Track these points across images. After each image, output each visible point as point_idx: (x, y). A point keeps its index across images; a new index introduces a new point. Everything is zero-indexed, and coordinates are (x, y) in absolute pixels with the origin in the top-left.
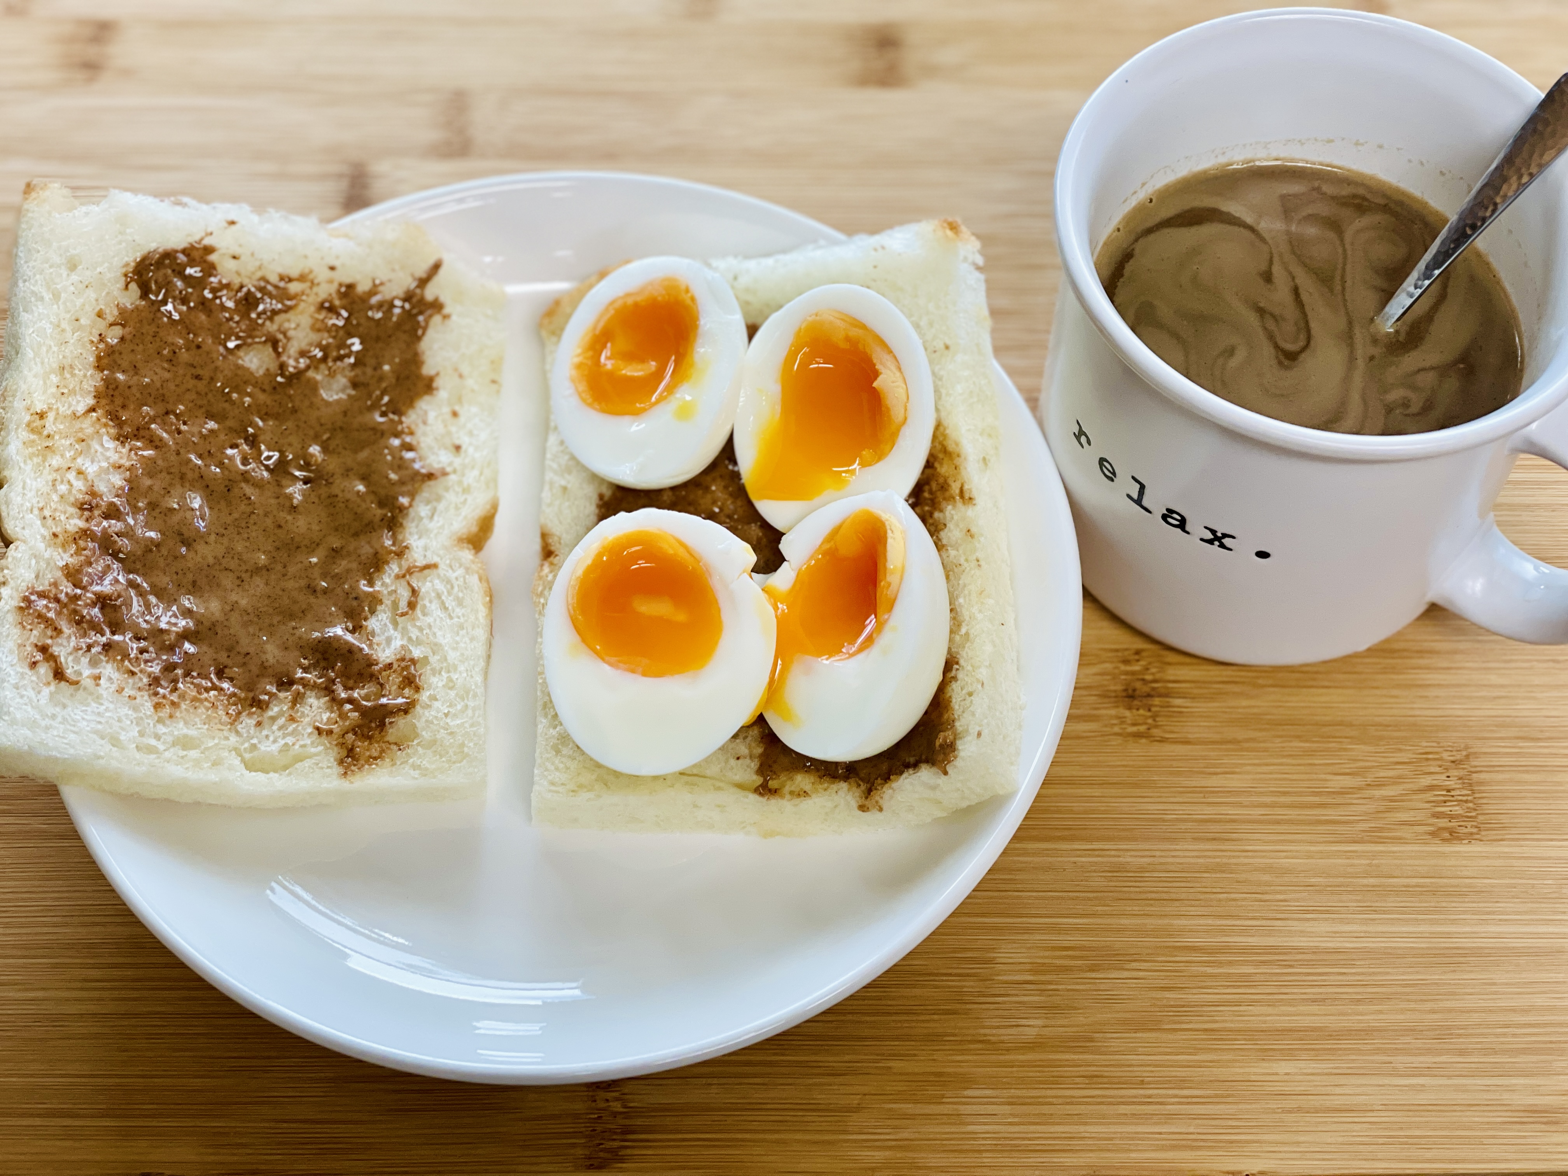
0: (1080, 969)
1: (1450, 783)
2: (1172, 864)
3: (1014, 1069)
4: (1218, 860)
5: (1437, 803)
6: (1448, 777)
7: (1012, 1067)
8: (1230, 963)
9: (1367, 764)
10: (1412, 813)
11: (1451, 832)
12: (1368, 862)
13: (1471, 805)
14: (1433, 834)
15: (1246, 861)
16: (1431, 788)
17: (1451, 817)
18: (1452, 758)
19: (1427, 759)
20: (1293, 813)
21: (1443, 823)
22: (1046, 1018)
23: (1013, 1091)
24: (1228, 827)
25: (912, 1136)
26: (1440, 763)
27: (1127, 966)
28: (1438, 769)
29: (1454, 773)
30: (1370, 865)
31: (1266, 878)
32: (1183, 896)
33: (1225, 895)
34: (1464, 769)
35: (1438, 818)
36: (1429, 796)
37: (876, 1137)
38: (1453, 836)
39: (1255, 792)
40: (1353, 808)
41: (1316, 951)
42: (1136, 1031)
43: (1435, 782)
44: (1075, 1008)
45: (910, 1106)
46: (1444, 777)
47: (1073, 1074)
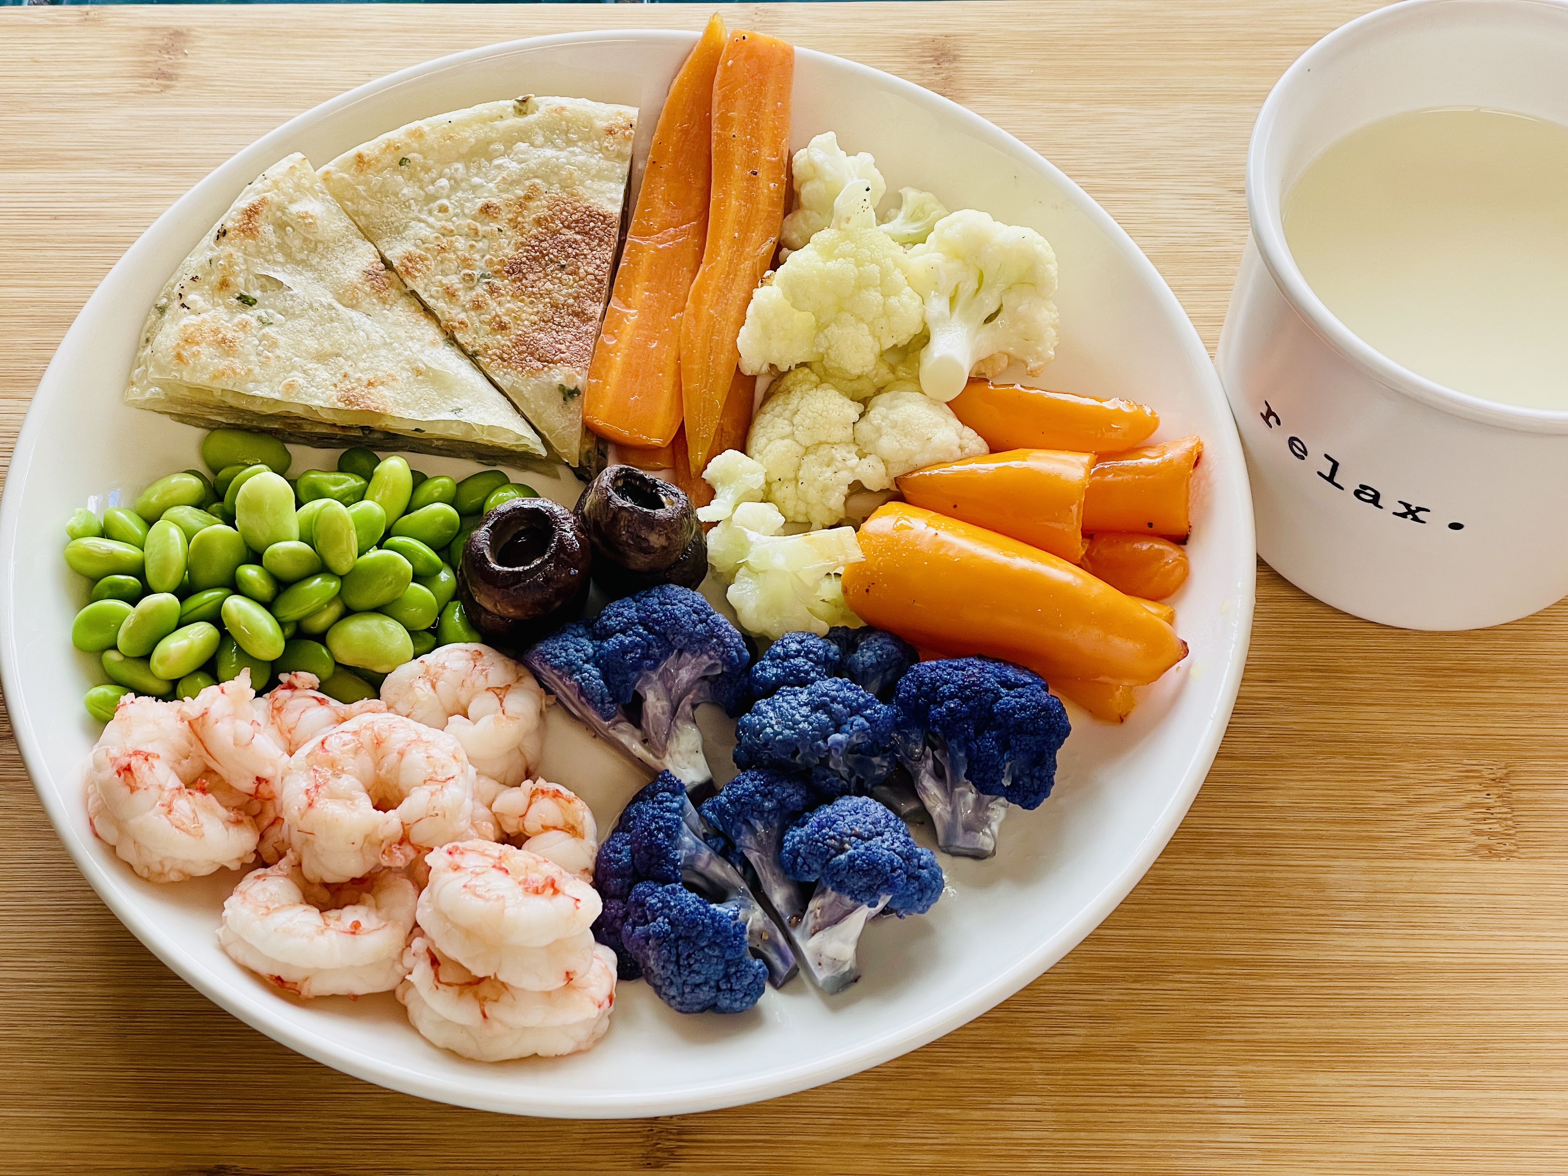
0: (1124, 979)
1: (1490, 802)
2: (1217, 877)
3: (1060, 1077)
4: (1260, 874)
5: (1478, 821)
6: (1488, 795)
7: (1057, 1074)
8: (1272, 976)
9: (1408, 781)
10: (1453, 831)
11: (1490, 848)
12: (1408, 878)
13: (1510, 823)
14: (1474, 851)
15: (1289, 875)
16: (1470, 806)
17: (1491, 834)
18: (1492, 776)
19: (1468, 777)
20: (1335, 829)
21: (1484, 840)
22: (1092, 1028)
23: (1057, 1098)
24: (1272, 841)
25: (959, 1141)
26: (1480, 780)
27: (1170, 978)
28: (1478, 787)
29: (1495, 791)
30: (1411, 881)
31: (1307, 893)
32: (1226, 910)
33: (1268, 909)
34: (1503, 787)
35: (1477, 835)
36: (1469, 814)
37: (924, 1141)
38: (1491, 853)
39: (1298, 807)
40: (1393, 824)
41: (1355, 965)
42: (1179, 1041)
43: (1475, 800)
44: (1119, 1018)
45: (958, 1111)
46: (1484, 794)
47: (1117, 1083)
